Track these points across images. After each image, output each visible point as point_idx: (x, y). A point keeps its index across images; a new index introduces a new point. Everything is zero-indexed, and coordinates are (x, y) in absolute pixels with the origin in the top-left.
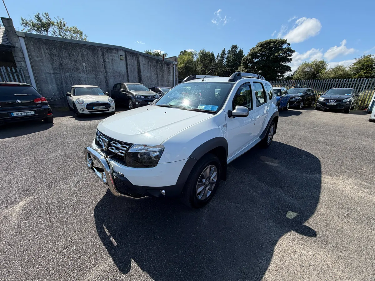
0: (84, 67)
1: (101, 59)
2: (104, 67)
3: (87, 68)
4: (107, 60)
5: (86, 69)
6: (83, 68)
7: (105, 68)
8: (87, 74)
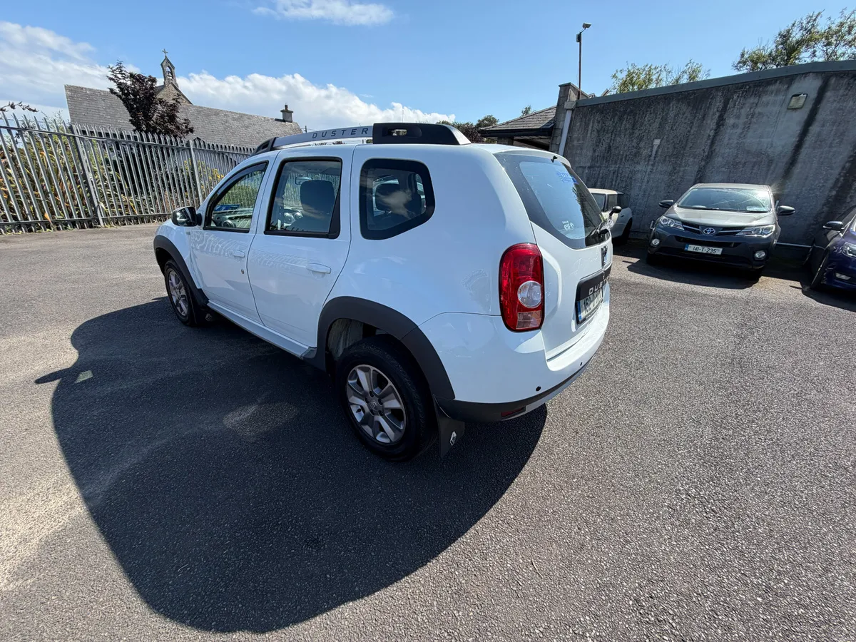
0: (655, 148)
1: (711, 123)
2: (709, 141)
3: (660, 151)
4: (730, 121)
5: (657, 152)
6: (652, 151)
7: (713, 143)
8: (653, 165)
